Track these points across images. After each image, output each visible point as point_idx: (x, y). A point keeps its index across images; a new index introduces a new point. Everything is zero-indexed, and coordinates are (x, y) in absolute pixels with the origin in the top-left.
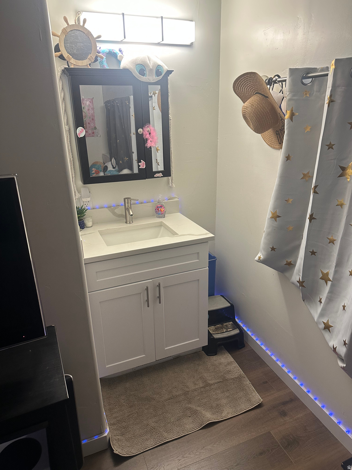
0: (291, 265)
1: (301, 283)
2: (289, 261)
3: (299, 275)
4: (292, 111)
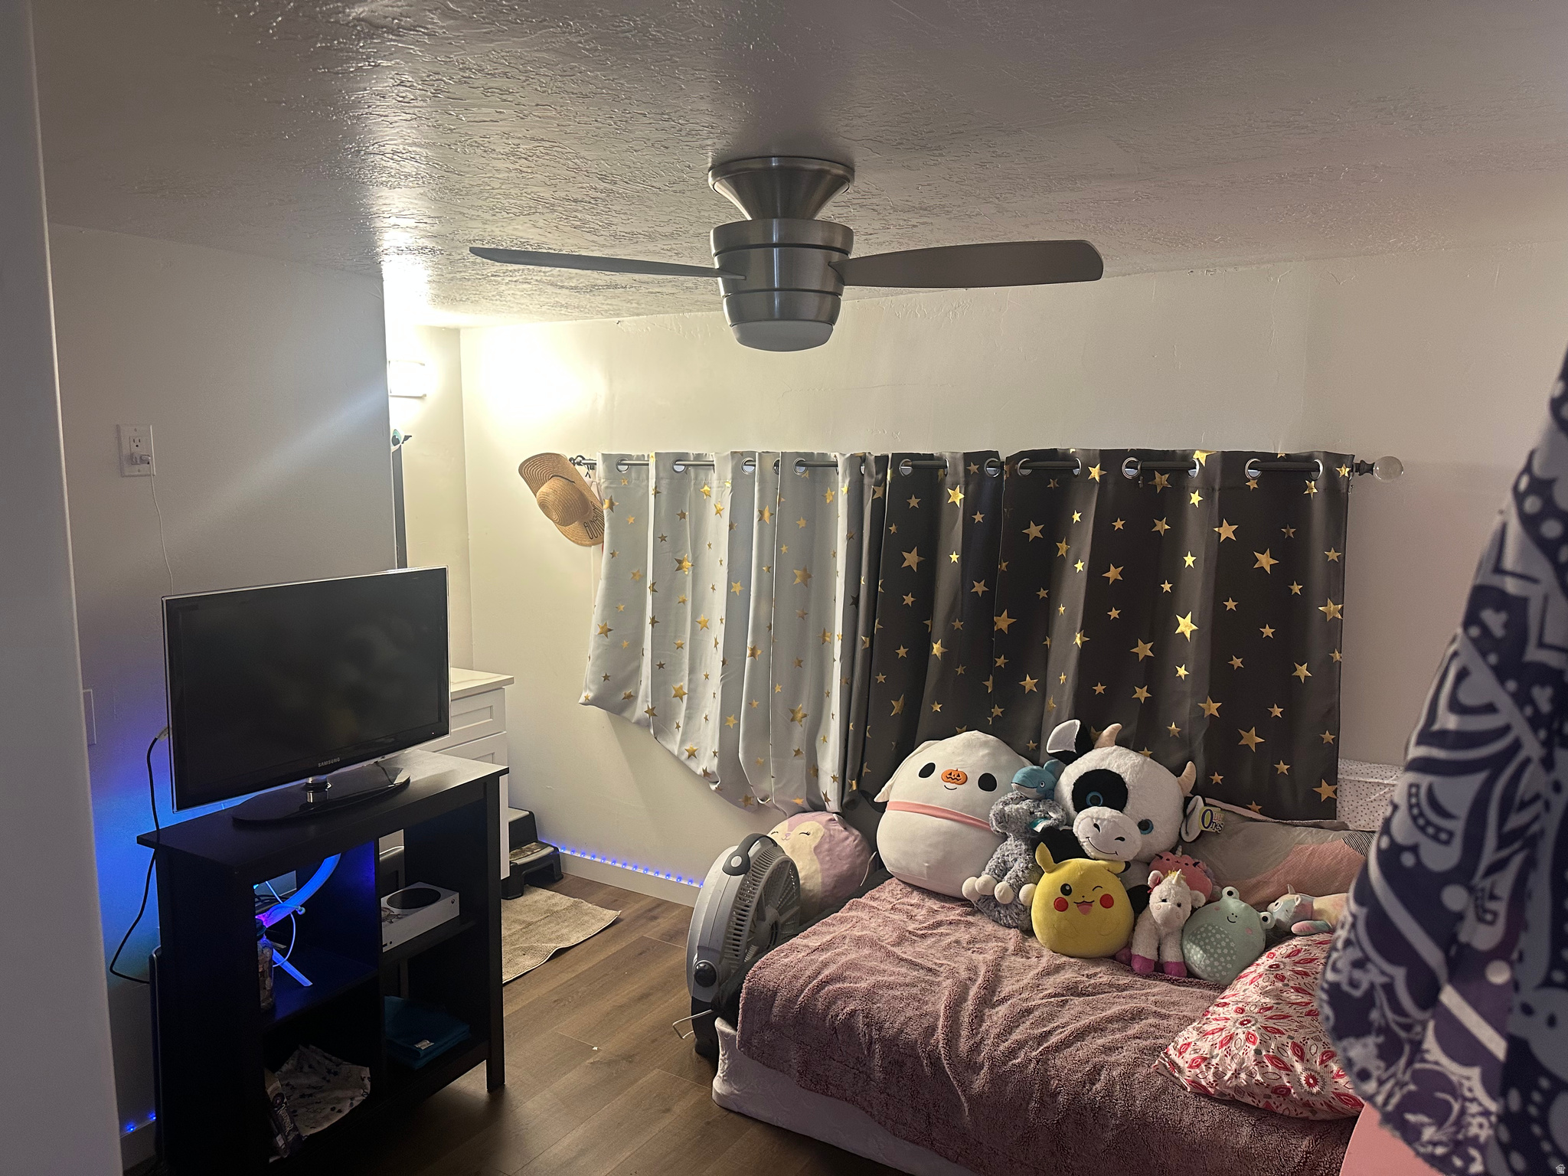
0: (631, 698)
1: (651, 712)
2: (628, 692)
3: (647, 702)
4: (611, 500)
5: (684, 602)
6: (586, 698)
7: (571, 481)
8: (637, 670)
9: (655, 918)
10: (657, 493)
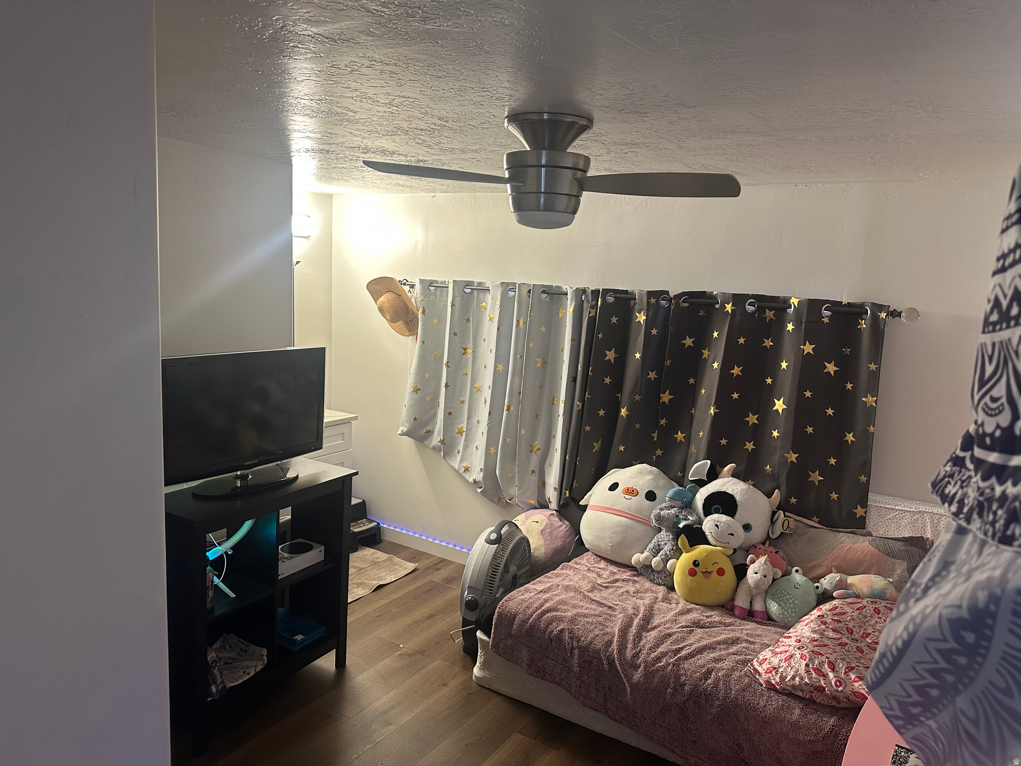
0: (430, 433)
1: (442, 442)
2: (428, 429)
3: (440, 435)
4: (424, 308)
5: (466, 374)
6: (402, 431)
7: (399, 295)
8: (435, 415)
9: (439, 569)
10: (453, 305)
